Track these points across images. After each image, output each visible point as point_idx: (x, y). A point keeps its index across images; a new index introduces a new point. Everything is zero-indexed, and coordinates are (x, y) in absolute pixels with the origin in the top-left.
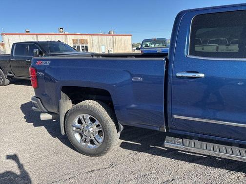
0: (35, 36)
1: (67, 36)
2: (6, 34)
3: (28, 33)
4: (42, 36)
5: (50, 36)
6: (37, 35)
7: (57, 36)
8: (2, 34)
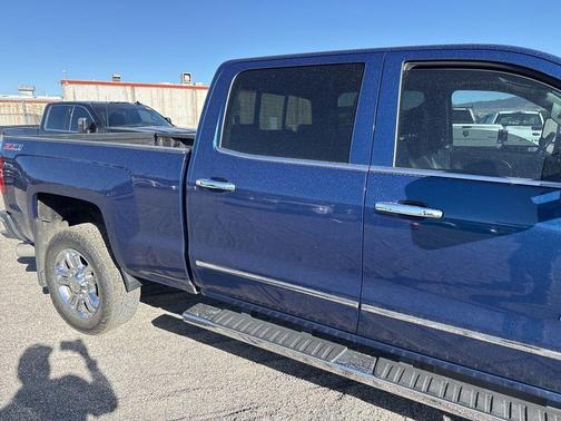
0: (128, 89)
1: (198, 90)
2: (70, 82)
3: (116, 82)
4: (144, 89)
5: (160, 89)
6: (133, 85)
7: (177, 90)
8: (63, 82)
